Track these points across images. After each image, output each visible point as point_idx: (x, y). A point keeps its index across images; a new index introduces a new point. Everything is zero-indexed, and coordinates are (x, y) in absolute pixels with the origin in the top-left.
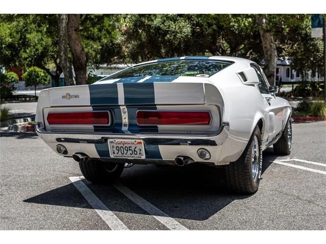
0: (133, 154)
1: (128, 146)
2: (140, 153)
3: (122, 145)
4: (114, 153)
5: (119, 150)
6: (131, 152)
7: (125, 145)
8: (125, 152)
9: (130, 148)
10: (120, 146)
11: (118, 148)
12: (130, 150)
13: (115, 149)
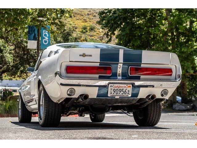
0: (124, 93)
1: (121, 88)
2: (128, 93)
3: (118, 88)
4: (111, 93)
5: (115, 91)
6: (122, 92)
7: (120, 88)
8: (119, 92)
9: (123, 90)
10: (116, 88)
11: (114, 90)
12: (122, 91)
13: (112, 91)
